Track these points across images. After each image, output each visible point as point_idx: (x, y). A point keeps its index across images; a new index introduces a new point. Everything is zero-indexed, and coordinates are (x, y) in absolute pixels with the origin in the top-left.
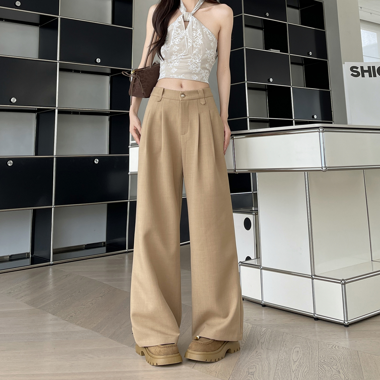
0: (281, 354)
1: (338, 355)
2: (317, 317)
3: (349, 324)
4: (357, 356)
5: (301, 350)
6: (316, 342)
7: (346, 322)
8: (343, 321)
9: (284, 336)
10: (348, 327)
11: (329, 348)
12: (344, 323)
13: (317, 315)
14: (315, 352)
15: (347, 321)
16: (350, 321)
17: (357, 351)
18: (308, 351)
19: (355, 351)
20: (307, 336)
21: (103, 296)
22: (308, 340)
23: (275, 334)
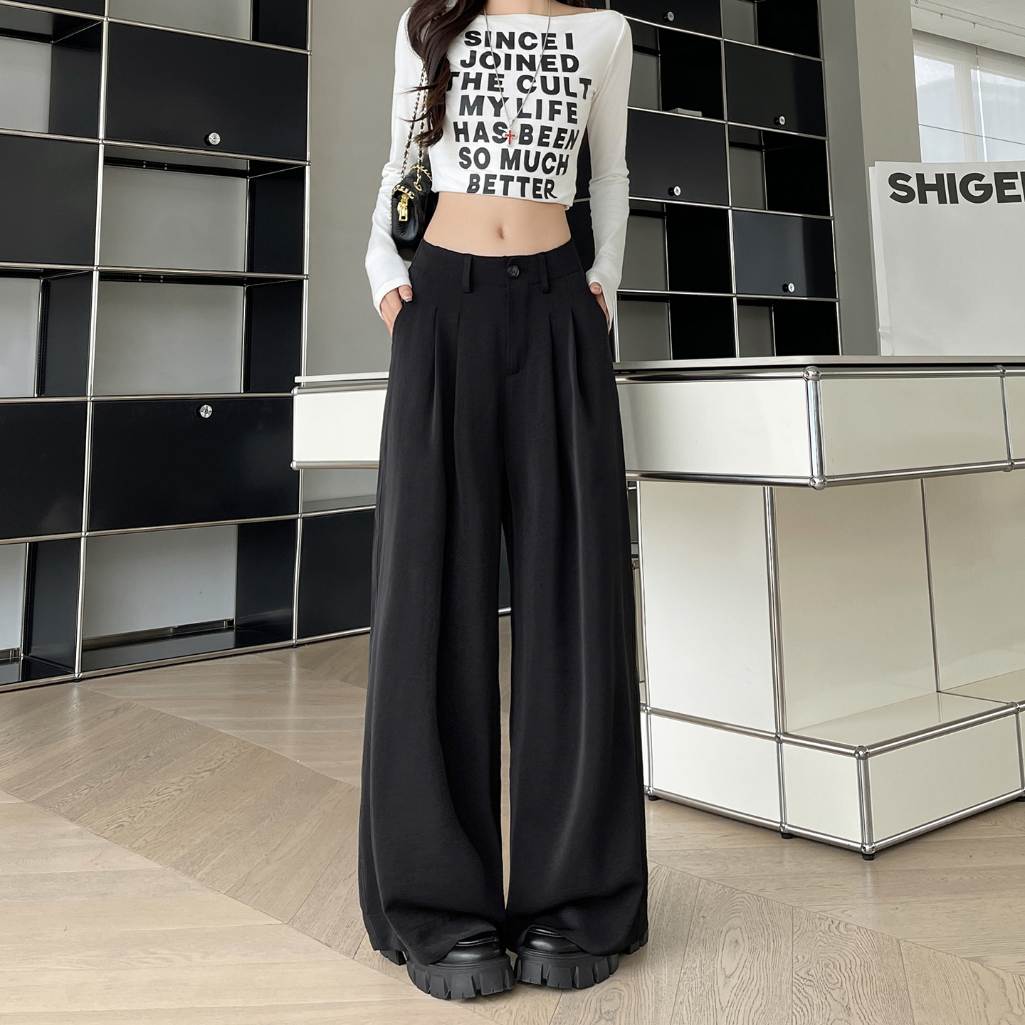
0: (692, 950)
2: (789, 830)
3: (875, 853)
7: (867, 847)
8: (859, 843)
10: (872, 860)
12: (863, 850)
15: (870, 844)
16: (877, 844)
20: (761, 890)
21: (218, 770)
22: (764, 904)
23: (679, 884)
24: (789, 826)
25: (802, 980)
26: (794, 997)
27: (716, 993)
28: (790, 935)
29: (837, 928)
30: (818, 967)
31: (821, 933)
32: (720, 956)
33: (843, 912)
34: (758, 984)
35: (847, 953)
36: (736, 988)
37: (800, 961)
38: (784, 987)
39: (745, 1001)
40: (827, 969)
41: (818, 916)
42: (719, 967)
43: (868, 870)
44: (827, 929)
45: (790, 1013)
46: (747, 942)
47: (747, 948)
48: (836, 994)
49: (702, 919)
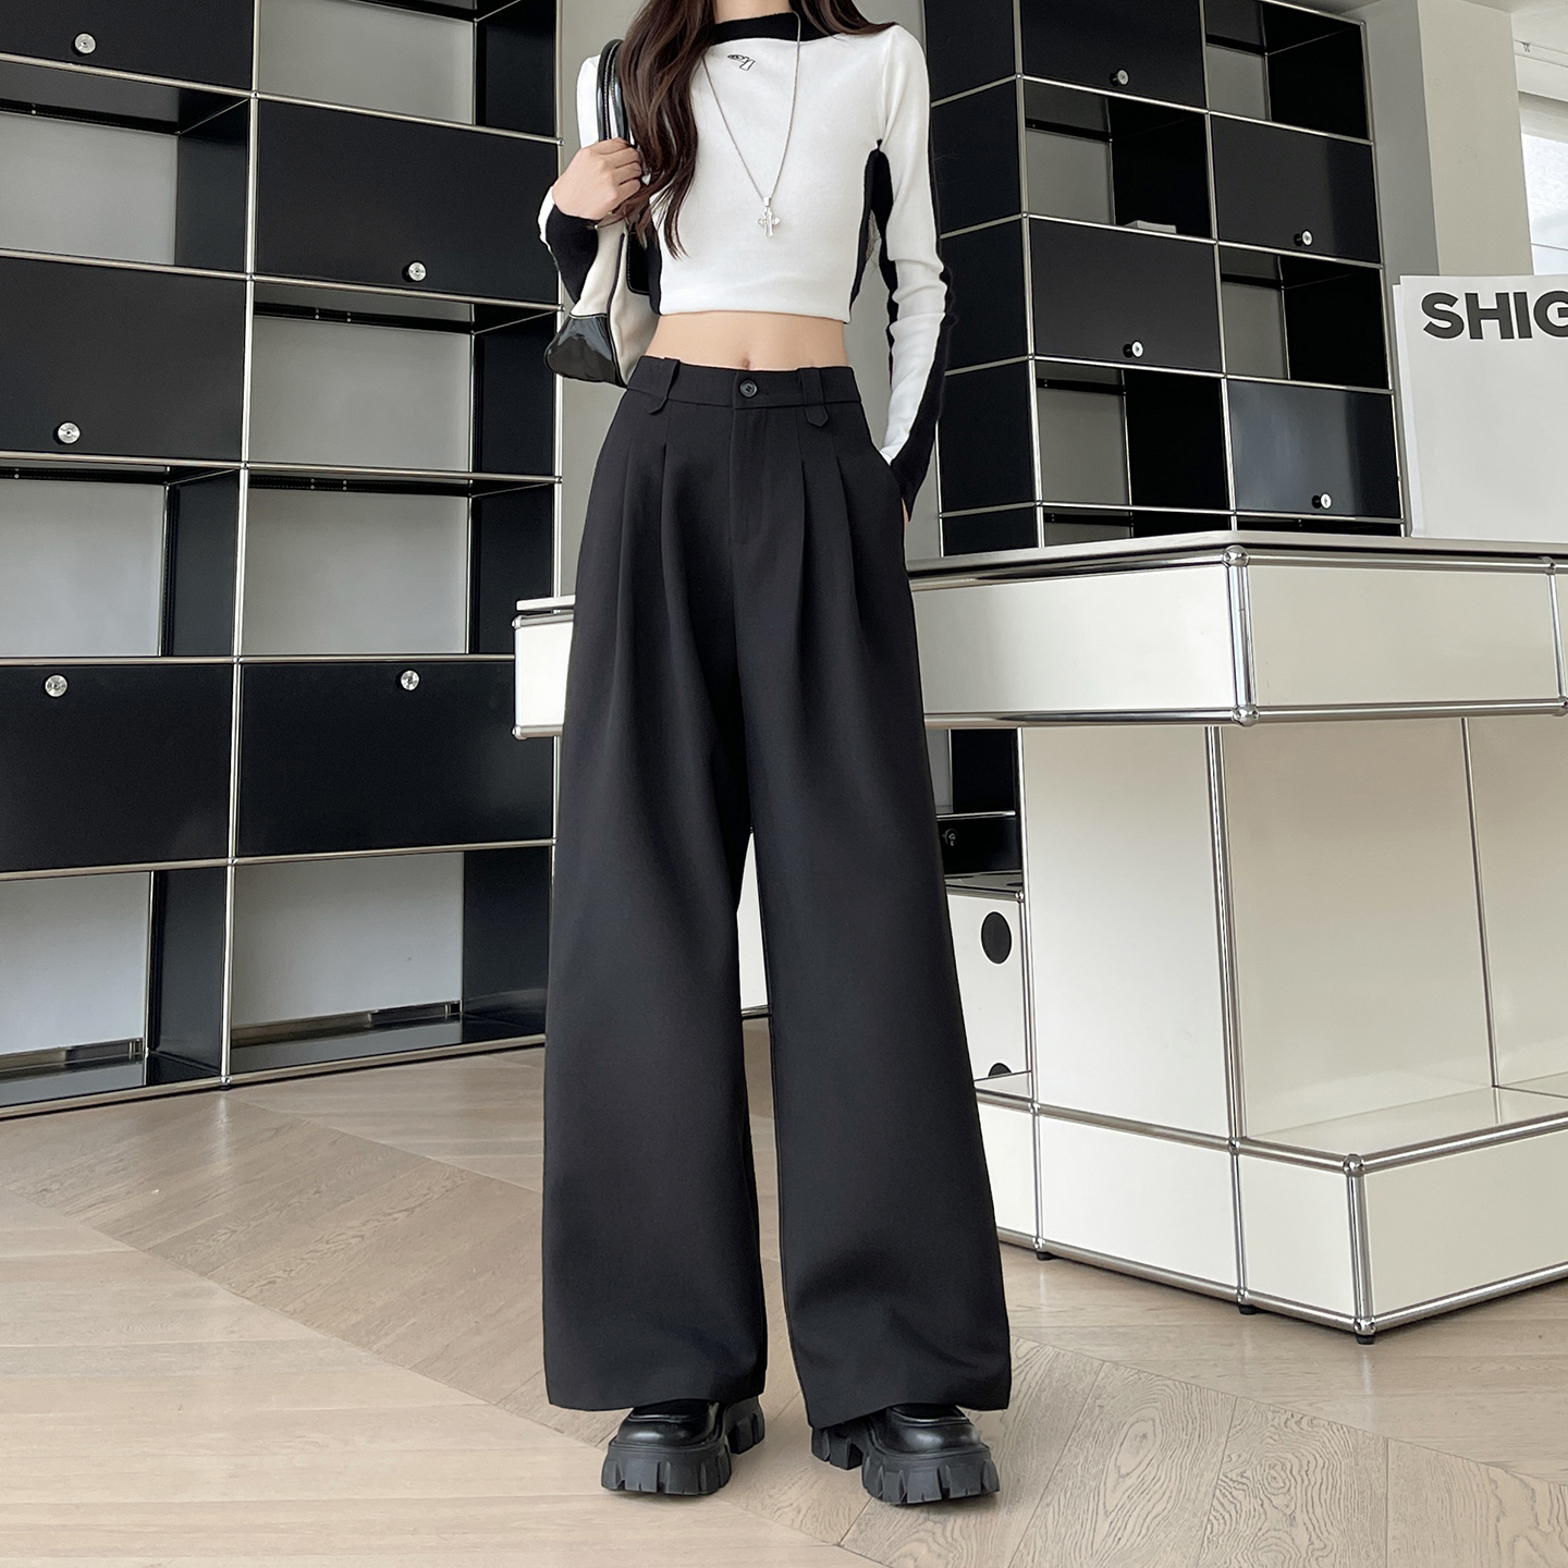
2: (1249, 1300)
3: (1376, 1333)
7: (1364, 1323)
8: (1350, 1317)
10: (1371, 1343)
12: (1356, 1328)
13: (1250, 1292)
15: (1368, 1317)
16: (1378, 1320)
20: (1193, 1377)
22: (1194, 1393)
23: (1069, 1368)
25: (1231, 1483)
26: (1215, 1503)
27: (1102, 1495)
28: (1226, 1430)
29: (1298, 1423)
30: (1258, 1467)
31: (1271, 1429)
32: (1116, 1452)
33: (1311, 1405)
34: (1164, 1487)
35: (1306, 1453)
36: (1129, 1491)
37: (1235, 1462)
38: (1203, 1490)
39: (1141, 1506)
40: (1272, 1472)
41: (1272, 1408)
42: (1112, 1465)
43: (1365, 1356)
44: (1282, 1424)
45: (1205, 1520)
46: (1159, 1438)
47: (1158, 1443)
48: (1278, 1501)
49: (1097, 1409)
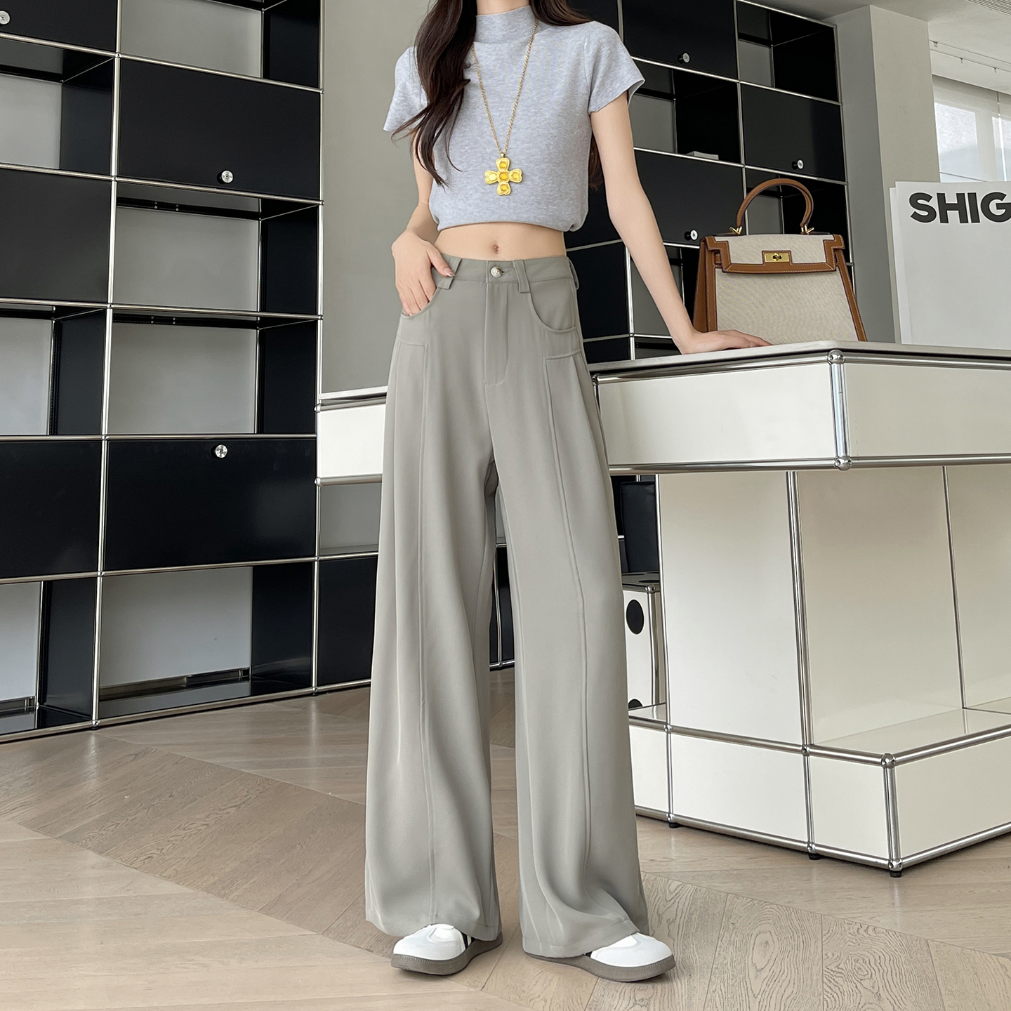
0: (722, 949)
1: (874, 950)
2: (816, 850)
3: (903, 869)
4: (926, 953)
5: (775, 938)
6: (816, 917)
7: (895, 863)
8: (886, 860)
9: (728, 903)
10: (899, 877)
11: (852, 932)
12: (890, 867)
14: (813, 944)
15: (897, 859)
16: (904, 861)
17: (927, 941)
18: (794, 941)
19: (920, 939)
20: (790, 902)
21: (243, 806)
22: (793, 914)
23: (706, 898)
24: (817, 845)
25: (832, 973)
26: (825, 987)
27: (748, 983)
28: (819, 936)
29: (866, 931)
30: (846, 961)
31: (850, 936)
32: (751, 954)
33: (872, 919)
34: (789, 977)
35: (876, 951)
36: (766, 981)
37: (830, 958)
38: (815, 978)
39: (776, 990)
40: (857, 964)
41: (846, 921)
42: (750, 962)
43: (896, 885)
44: (856, 932)
45: (822, 999)
46: (777, 944)
47: (777, 947)
48: (866, 984)
49: (731, 925)
